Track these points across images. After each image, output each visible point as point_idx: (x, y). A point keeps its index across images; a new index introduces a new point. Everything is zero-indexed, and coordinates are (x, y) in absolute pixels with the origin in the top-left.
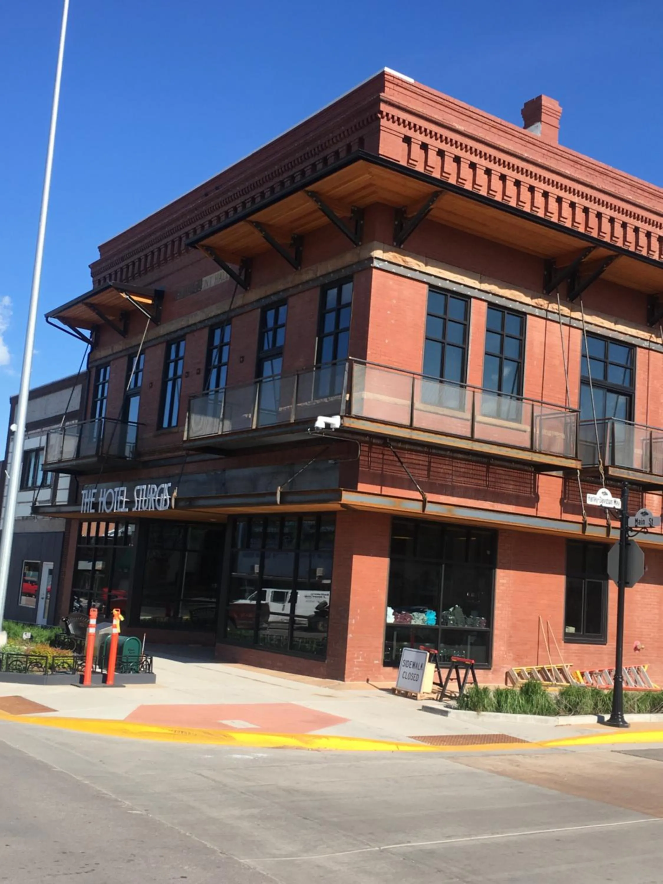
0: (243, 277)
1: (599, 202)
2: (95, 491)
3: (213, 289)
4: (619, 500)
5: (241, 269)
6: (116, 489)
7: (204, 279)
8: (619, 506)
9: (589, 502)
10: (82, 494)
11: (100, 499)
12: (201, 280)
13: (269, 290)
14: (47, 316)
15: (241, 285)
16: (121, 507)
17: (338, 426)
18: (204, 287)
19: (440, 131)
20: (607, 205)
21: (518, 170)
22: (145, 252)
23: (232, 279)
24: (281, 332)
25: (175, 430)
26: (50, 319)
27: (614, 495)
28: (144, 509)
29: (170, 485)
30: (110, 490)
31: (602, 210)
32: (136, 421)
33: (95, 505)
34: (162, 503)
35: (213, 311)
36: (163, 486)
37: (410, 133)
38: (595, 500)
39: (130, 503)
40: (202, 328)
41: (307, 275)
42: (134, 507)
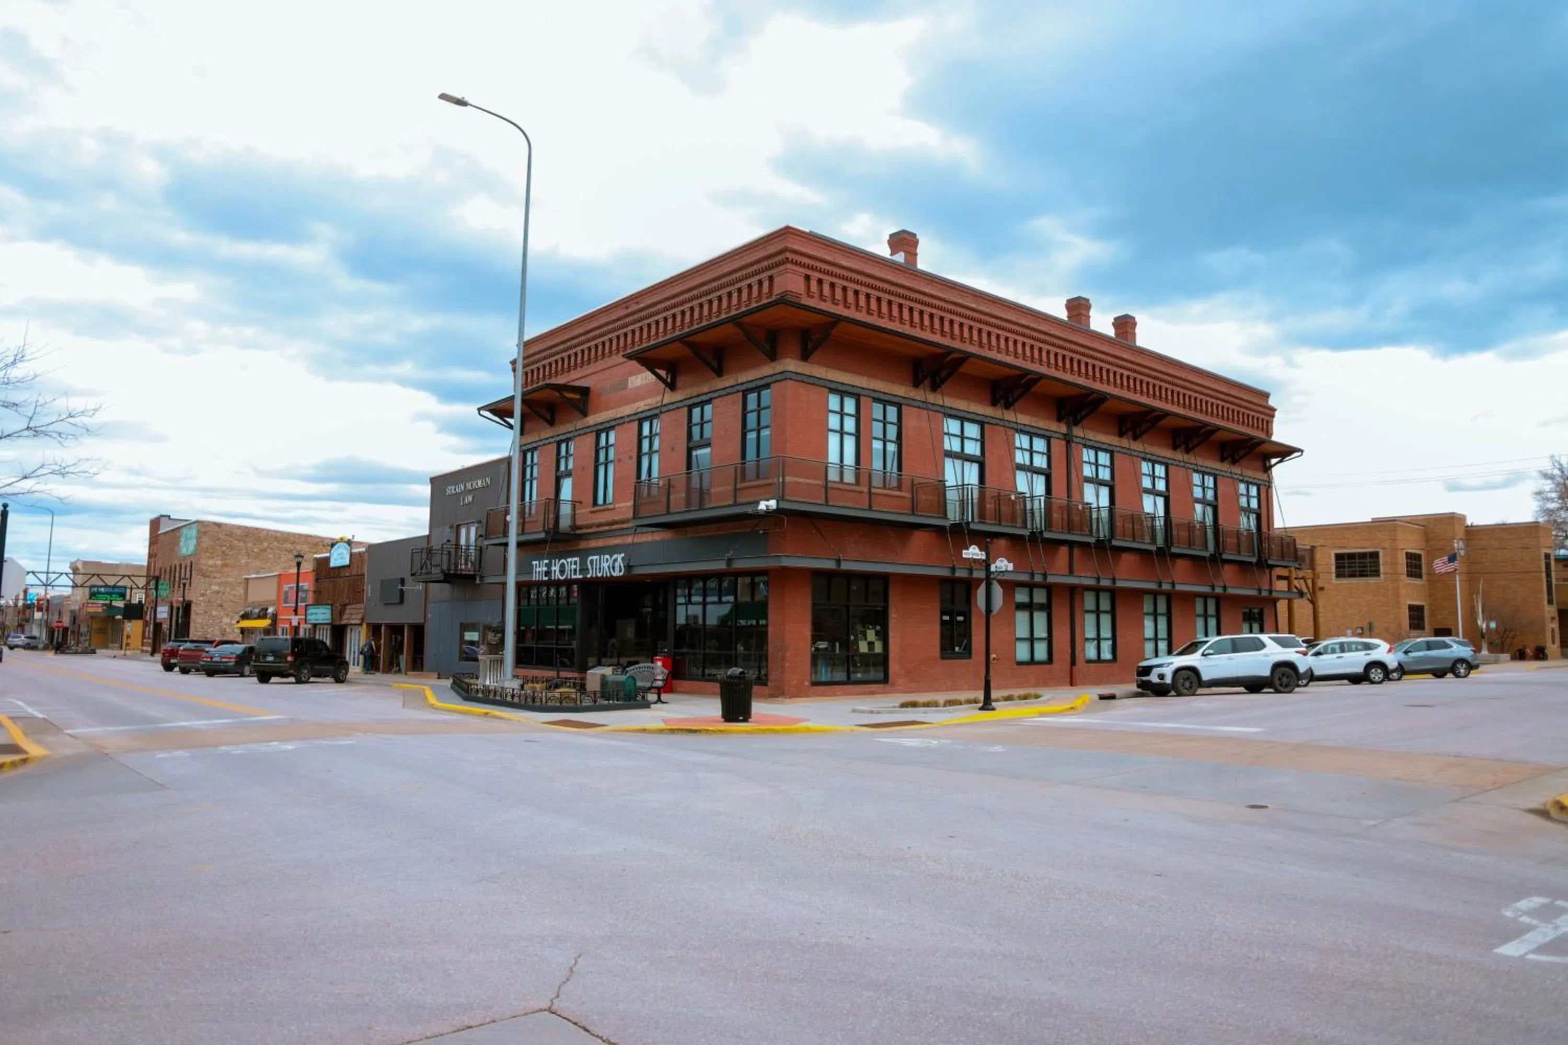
0: (669, 380)
1: (951, 312)
2: (546, 561)
3: (638, 388)
4: (983, 553)
5: (667, 374)
6: (569, 560)
7: (630, 379)
8: (984, 557)
9: (964, 556)
10: (532, 565)
11: (553, 568)
12: (627, 380)
13: (694, 391)
14: (479, 409)
15: (669, 387)
16: (575, 574)
17: (775, 507)
18: (630, 386)
19: (830, 268)
20: (957, 314)
21: (890, 293)
22: (568, 353)
23: (658, 381)
24: (707, 427)
25: (611, 507)
26: (482, 412)
27: (981, 550)
28: (599, 575)
29: (623, 555)
30: (563, 561)
31: (954, 317)
32: (570, 499)
33: (548, 573)
34: (617, 569)
35: (641, 406)
36: (615, 556)
37: (809, 272)
38: (969, 554)
39: (584, 570)
40: (632, 421)
41: (727, 381)
42: (589, 573)
